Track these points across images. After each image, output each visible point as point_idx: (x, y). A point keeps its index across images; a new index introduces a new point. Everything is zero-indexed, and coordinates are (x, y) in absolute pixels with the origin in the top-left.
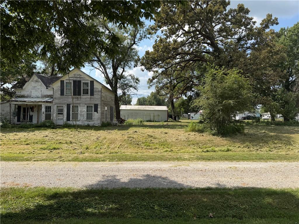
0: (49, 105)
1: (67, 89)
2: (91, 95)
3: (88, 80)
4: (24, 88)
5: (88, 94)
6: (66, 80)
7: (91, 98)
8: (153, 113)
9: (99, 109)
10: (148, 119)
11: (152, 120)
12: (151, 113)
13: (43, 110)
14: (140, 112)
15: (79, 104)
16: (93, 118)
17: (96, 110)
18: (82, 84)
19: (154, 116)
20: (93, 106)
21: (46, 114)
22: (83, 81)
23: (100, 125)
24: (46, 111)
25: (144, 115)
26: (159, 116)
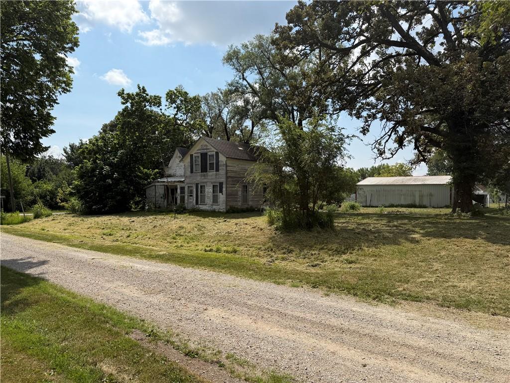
0: (183, 185)
1: (196, 165)
2: (216, 171)
3: (213, 151)
4: (169, 166)
5: (213, 169)
6: (195, 153)
7: (216, 175)
8: (420, 191)
9: (224, 189)
10: (409, 202)
11: (418, 204)
12: (416, 191)
13: (179, 191)
14: (393, 188)
15: (206, 183)
16: (218, 201)
17: (221, 191)
18: (208, 157)
19: (421, 196)
20: (218, 185)
21: (181, 196)
22: (209, 153)
23: (225, 211)
24: (181, 194)
25: (401, 195)
26: (431, 195)
